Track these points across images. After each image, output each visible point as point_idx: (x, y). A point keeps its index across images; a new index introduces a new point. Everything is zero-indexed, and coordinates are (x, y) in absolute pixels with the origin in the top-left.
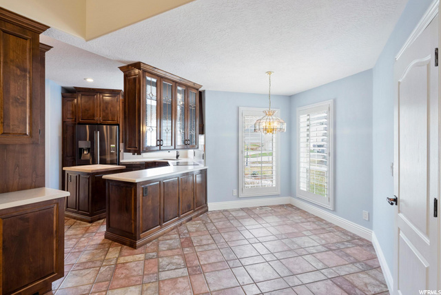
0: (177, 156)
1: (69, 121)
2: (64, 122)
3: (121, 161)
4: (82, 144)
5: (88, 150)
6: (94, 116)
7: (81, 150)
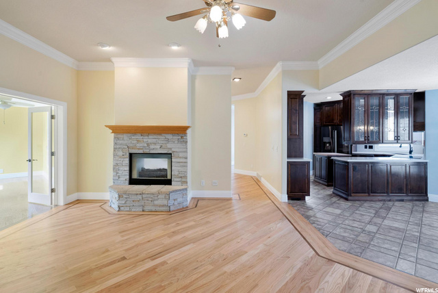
0: (411, 152)
1: (318, 124)
2: (315, 125)
3: (353, 152)
4: (326, 140)
5: (330, 143)
6: (333, 120)
7: (325, 143)
